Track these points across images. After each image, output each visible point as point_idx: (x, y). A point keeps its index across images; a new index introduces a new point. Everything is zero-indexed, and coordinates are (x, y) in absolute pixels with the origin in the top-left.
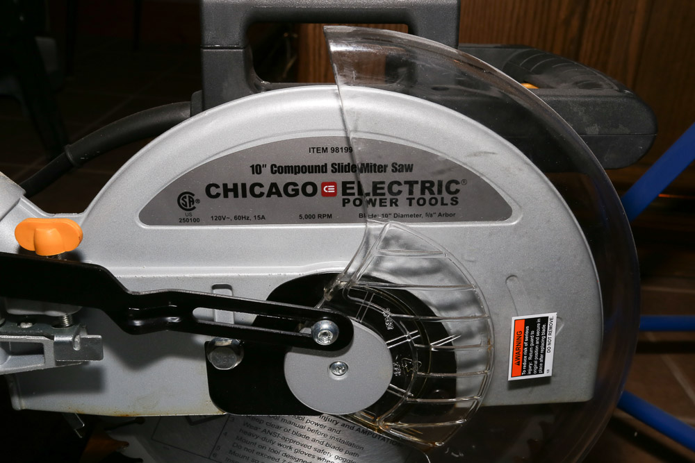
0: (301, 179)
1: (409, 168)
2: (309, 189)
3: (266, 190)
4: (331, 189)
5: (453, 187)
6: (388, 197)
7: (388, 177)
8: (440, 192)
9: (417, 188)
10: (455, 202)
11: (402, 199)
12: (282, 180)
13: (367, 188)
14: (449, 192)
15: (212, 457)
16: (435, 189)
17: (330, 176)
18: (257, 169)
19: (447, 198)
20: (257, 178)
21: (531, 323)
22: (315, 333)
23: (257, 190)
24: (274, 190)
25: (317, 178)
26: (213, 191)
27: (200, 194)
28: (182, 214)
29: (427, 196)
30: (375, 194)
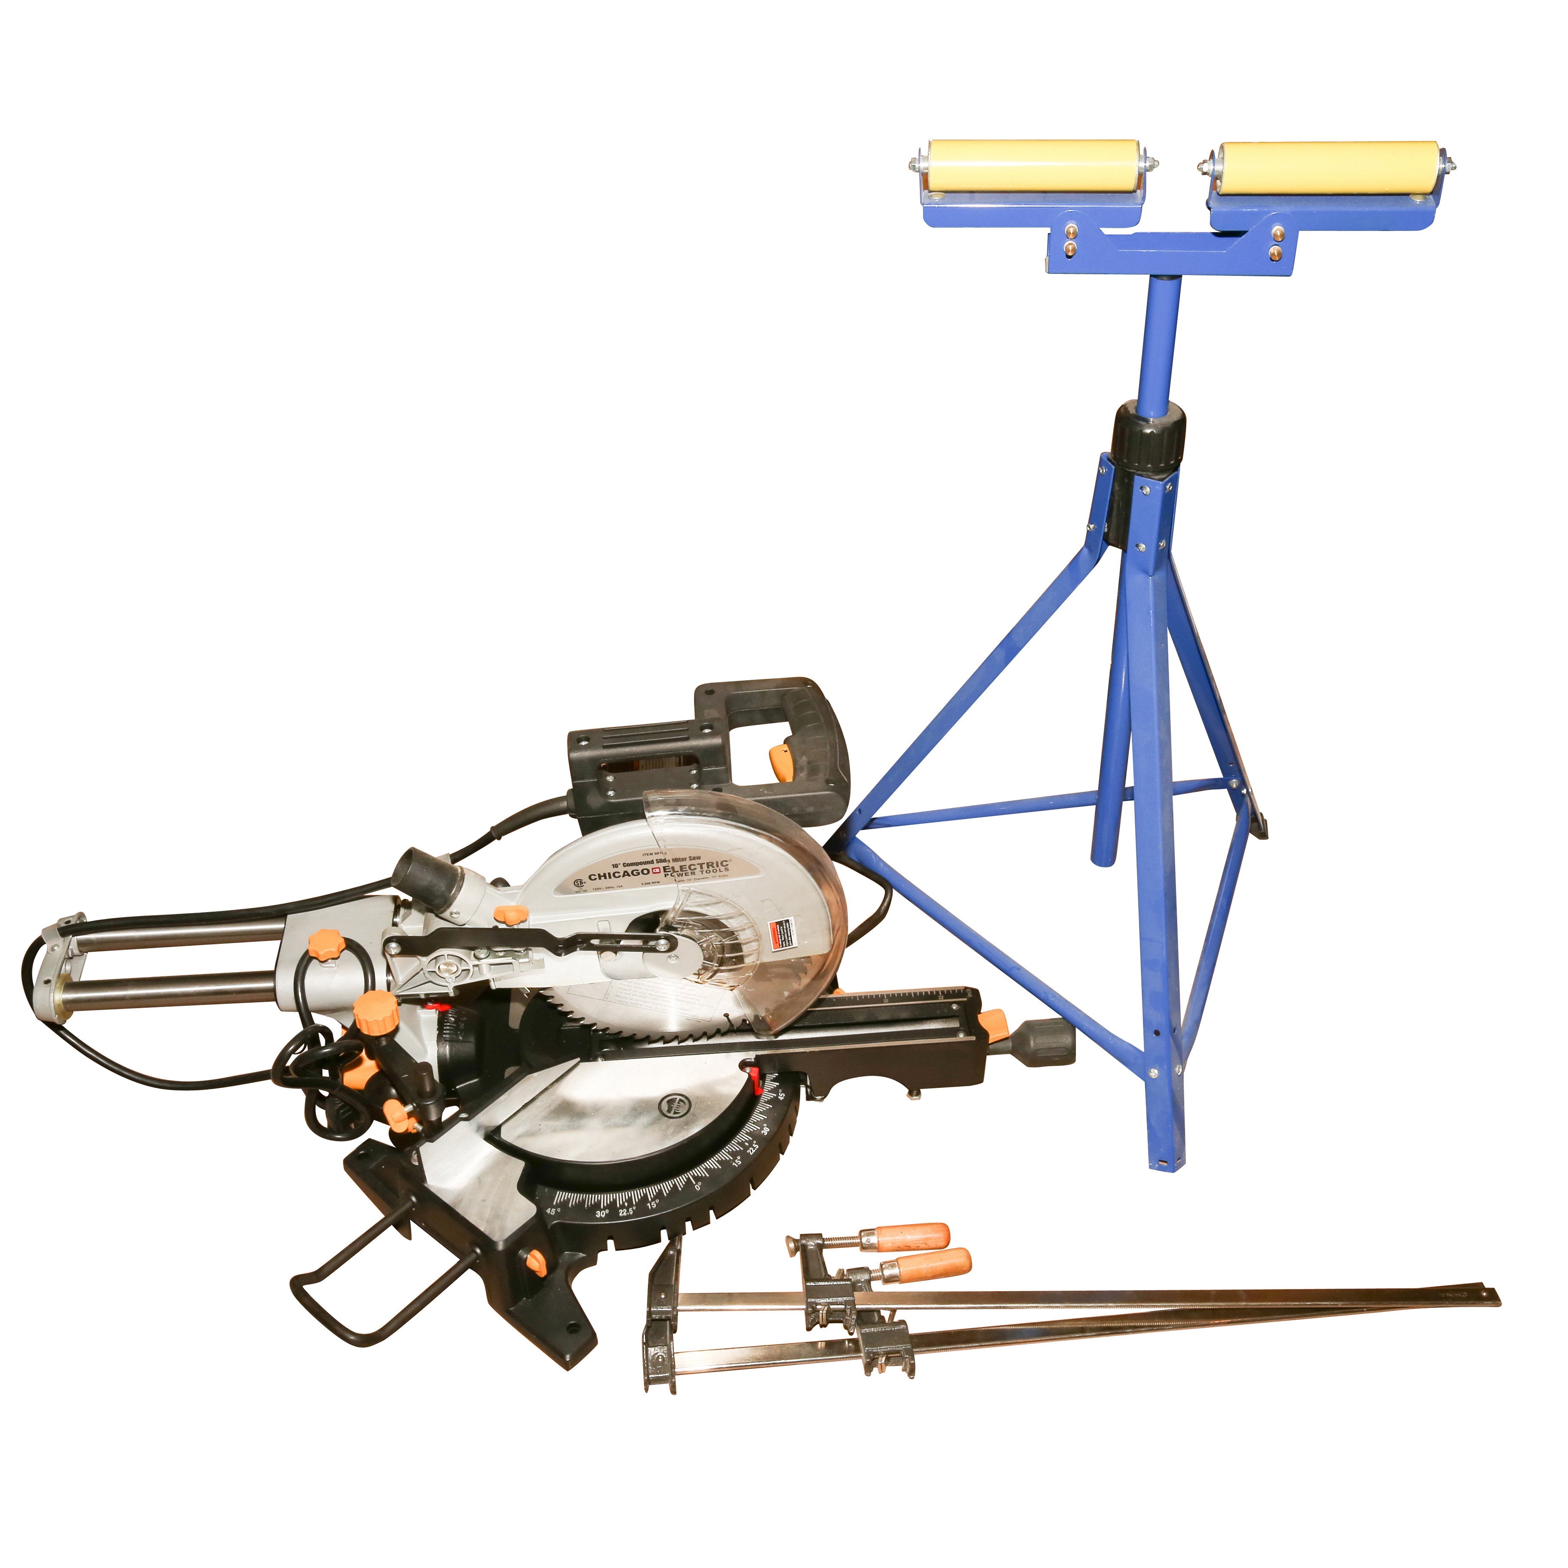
0: (640, 868)
1: (699, 858)
2: (645, 872)
3: (621, 874)
4: (658, 870)
5: (725, 863)
6: (689, 871)
7: (688, 863)
8: (718, 866)
9: (705, 866)
10: (727, 870)
11: (698, 871)
12: (629, 869)
13: (677, 868)
14: (722, 866)
15: (605, 999)
16: (715, 865)
17: (655, 865)
18: (615, 866)
19: (722, 868)
20: (616, 870)
21: (780, 923)
22: (657, 944)
23: (617, 875)
24: (626, 874)
25: (649, 867)
26: (593, 877)
27: (585, 879)
28: (577, 889)
29: (711, 868)
30: (681, 870)
